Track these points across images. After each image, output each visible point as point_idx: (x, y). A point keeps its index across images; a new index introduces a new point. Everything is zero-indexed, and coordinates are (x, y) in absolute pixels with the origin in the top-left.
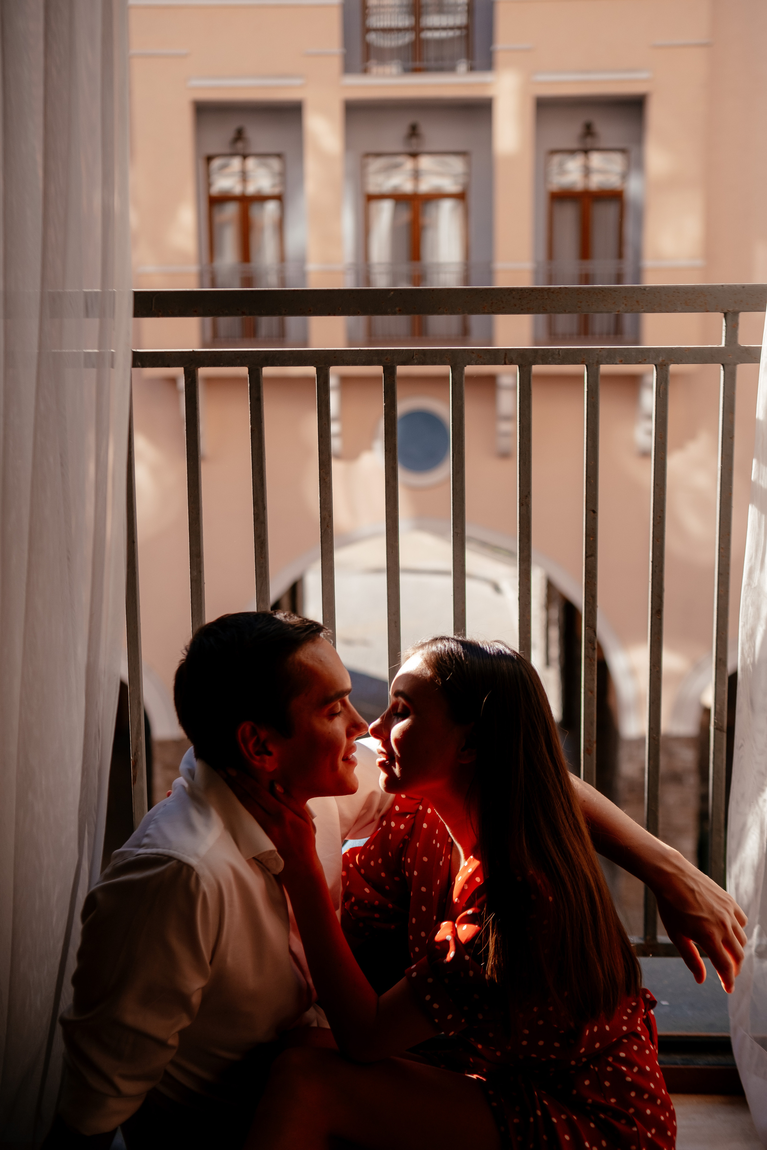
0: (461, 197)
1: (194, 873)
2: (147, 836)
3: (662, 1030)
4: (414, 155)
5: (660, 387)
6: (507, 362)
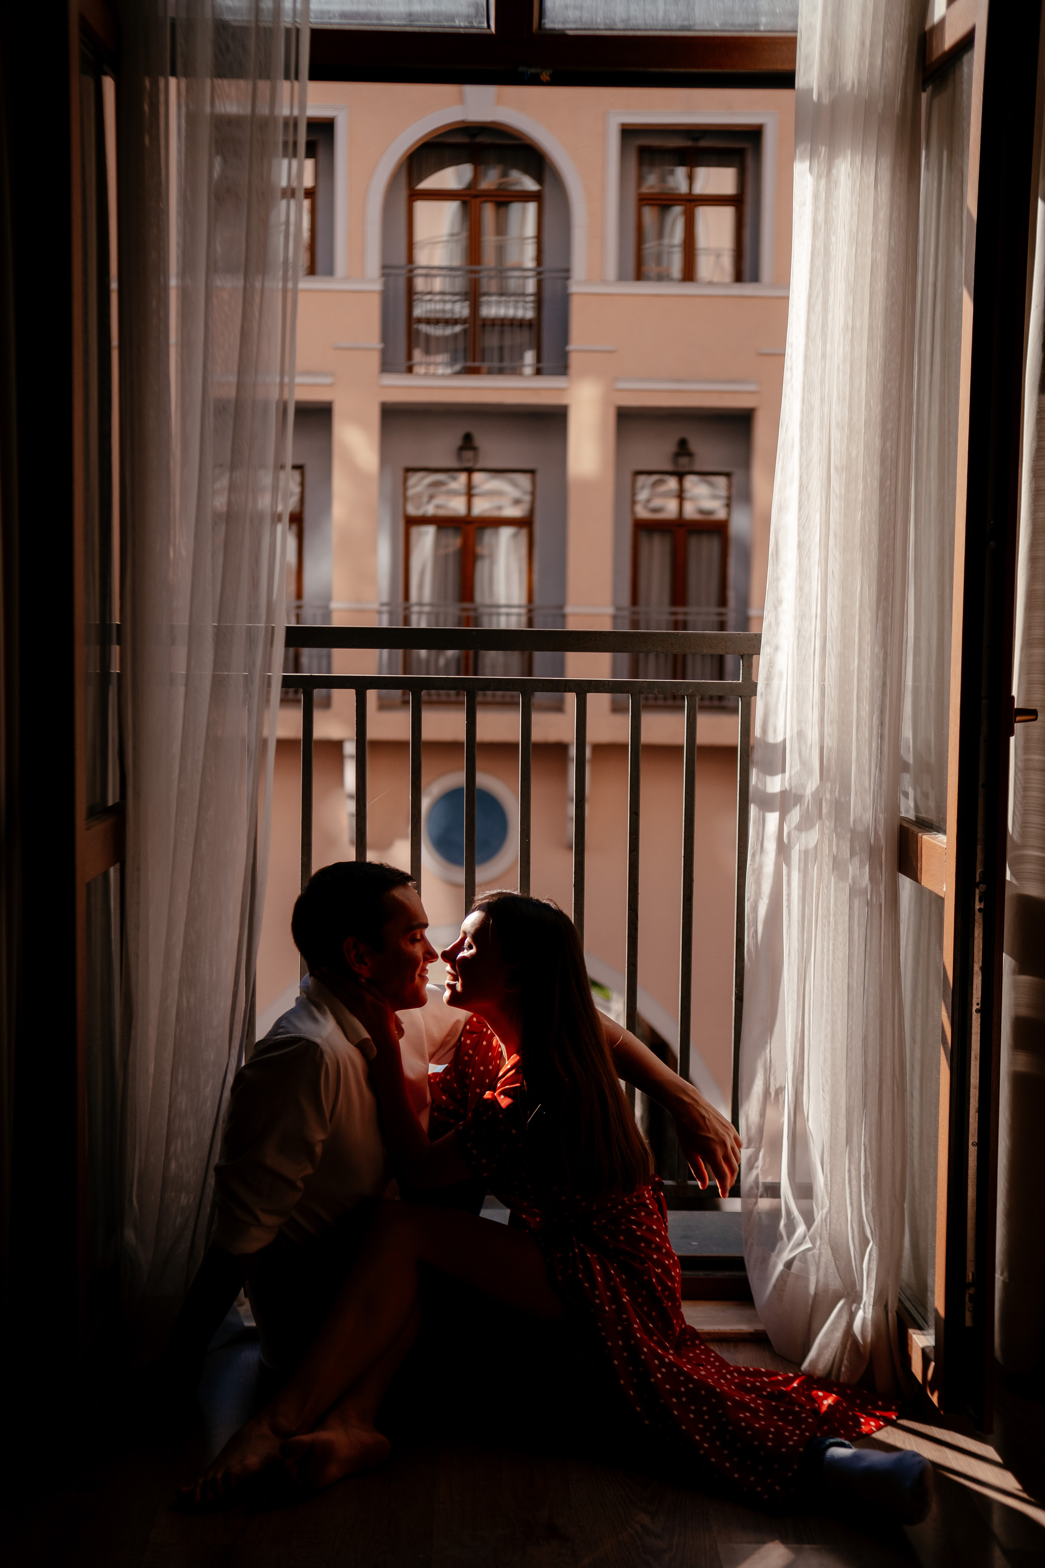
0: (525, 523)
1: (319, 1049)
2: (282, 1027)
3: (678, 1251)
4: (470, 471)
5: (690, 713)
6: (567, 690)
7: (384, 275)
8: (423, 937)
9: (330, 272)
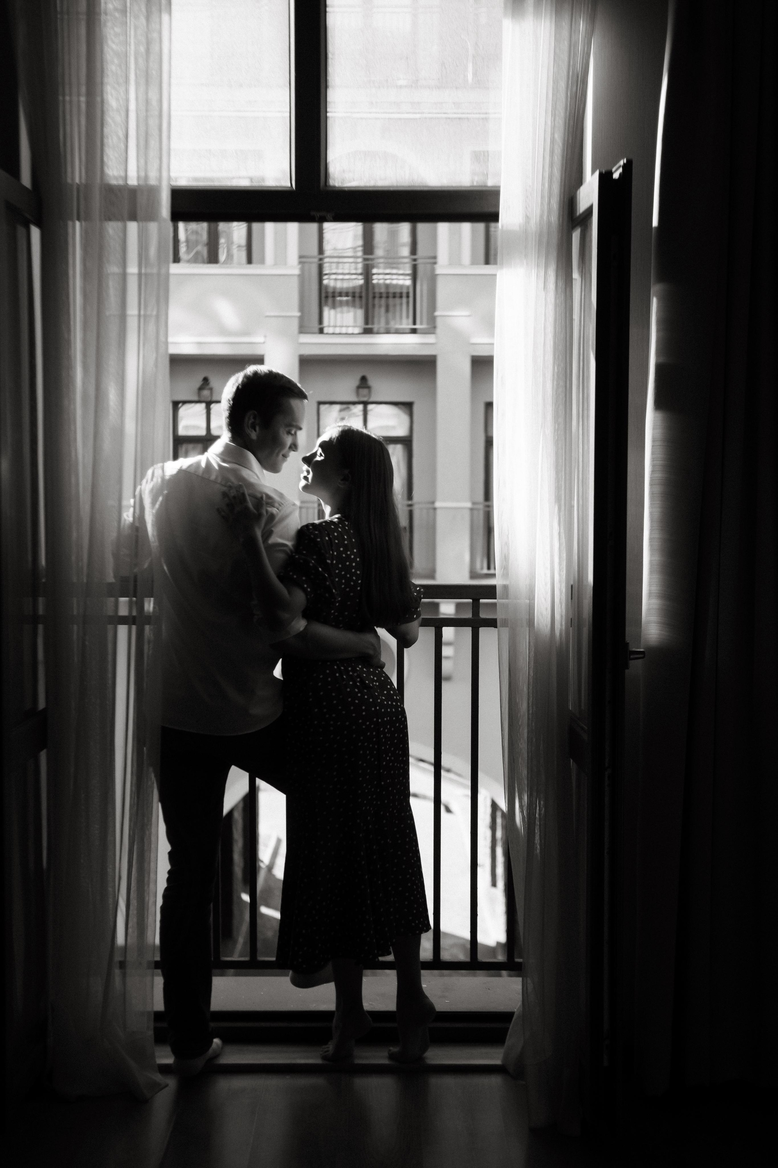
0: (408, 441)
4: (365, 403)
7: (300, 263)
8: (295, 433)
9: (262, 261)
